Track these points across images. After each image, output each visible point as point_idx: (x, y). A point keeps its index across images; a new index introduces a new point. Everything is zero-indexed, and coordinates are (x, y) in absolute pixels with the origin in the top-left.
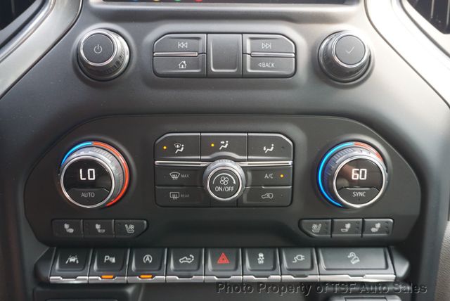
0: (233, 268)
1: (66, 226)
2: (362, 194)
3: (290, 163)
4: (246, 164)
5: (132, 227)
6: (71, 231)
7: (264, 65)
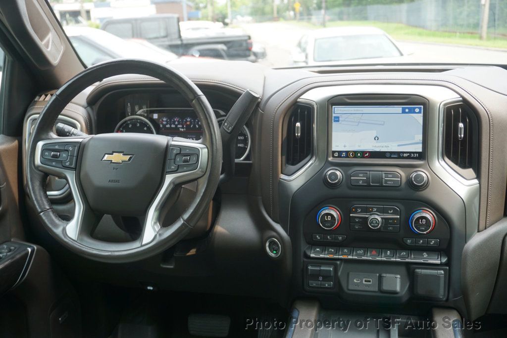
0: (377, 255)
1: (317, 236)
2: (423, 229)
3: (399, 217)
4: (382, 217)
5: (341, 238)
6: (319, 238)
7: (389, 183)
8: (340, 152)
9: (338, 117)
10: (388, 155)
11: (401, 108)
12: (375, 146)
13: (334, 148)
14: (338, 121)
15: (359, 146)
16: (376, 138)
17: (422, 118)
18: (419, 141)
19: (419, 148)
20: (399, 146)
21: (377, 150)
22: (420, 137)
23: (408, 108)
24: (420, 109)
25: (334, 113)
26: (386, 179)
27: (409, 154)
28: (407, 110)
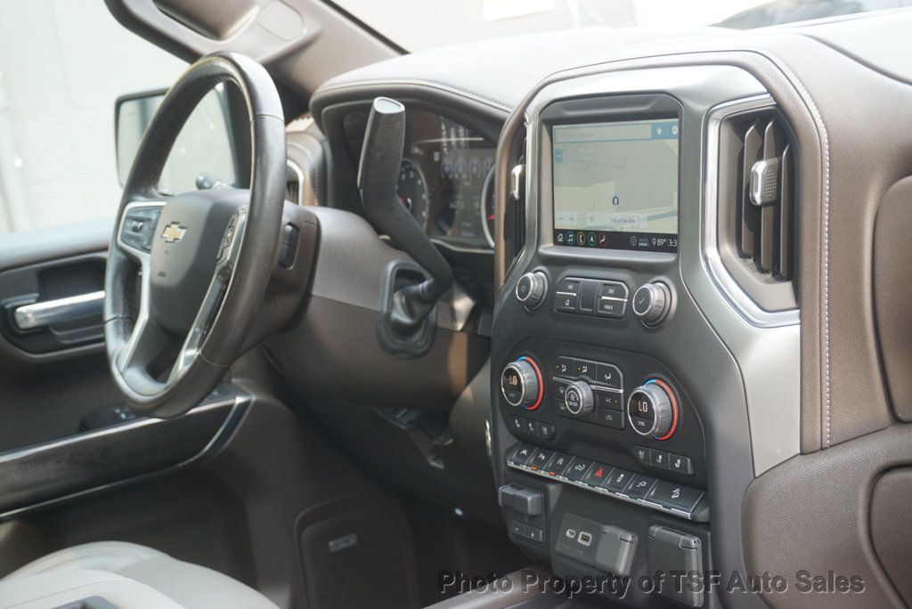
2: (642, 424)
3: (621, 391)
4: (593, 387)
5: (546, 429)
6: (518, 426)
7: (607, 307)
8: (566, 233)
9: (561, 152)
10: (633, 241)
11: (650, 126)
12: (615, 220)
13: (560, 223)
14: (561, 160)
15: (592, 219)
16: (616, 200)
17: (677, 149)
19: (674, 226)
20: (650, 218)
21: (618, 228)
23: (661, 126)
25: (556, 142)
26: (604, 298)
27: (665, 240)
28: (659, 131)
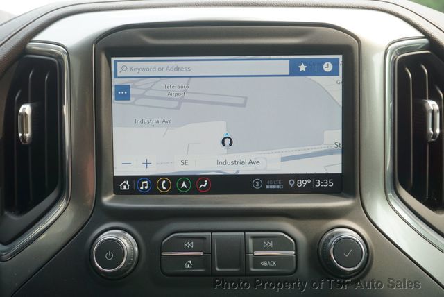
7: (266, 264)
8: (135, 180)
9: (127, 88)
10: (257, 185)
11: (288, 61)
12: (225, 163)
13: (119, 170)
14: (127, 97)
15: (184, 163)
16: (227, 142)
17: (340, 86)
18: (333, 147)
19: (333, 165)
20: (283, 159)
21: (231, 170)
22: (335, 136)
23: (305, 62)
24: (335, 63)
25: (116, 77)
26: (257, 253)
27: (309, 181)
28: (303, 68)
